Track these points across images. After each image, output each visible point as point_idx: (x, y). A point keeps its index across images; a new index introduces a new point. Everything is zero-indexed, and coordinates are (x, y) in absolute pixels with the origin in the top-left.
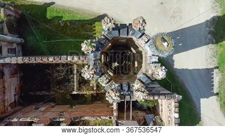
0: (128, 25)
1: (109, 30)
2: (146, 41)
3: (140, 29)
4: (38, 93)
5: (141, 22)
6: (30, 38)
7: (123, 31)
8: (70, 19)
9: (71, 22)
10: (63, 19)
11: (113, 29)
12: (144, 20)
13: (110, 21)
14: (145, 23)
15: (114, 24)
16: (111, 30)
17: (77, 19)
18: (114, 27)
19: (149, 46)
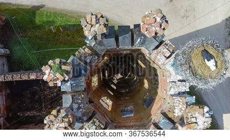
0: (132, 27)
1: (95, 38)
2: (168, 55)
3: (156, 34)
4: (28, 114)
5: (158, 19)
6: (16, 48)
7: (124, 39)
8: (63, 24)
9: (64, 28)
10: (55, 25)
11: (104, 35)
12: (163, 17)
13: (98, 21)
14: (167, 22)
15: (105, 25)
16: (99, 38)
17: (72, 24)
18: (105, 31)
19: (173, 65)
